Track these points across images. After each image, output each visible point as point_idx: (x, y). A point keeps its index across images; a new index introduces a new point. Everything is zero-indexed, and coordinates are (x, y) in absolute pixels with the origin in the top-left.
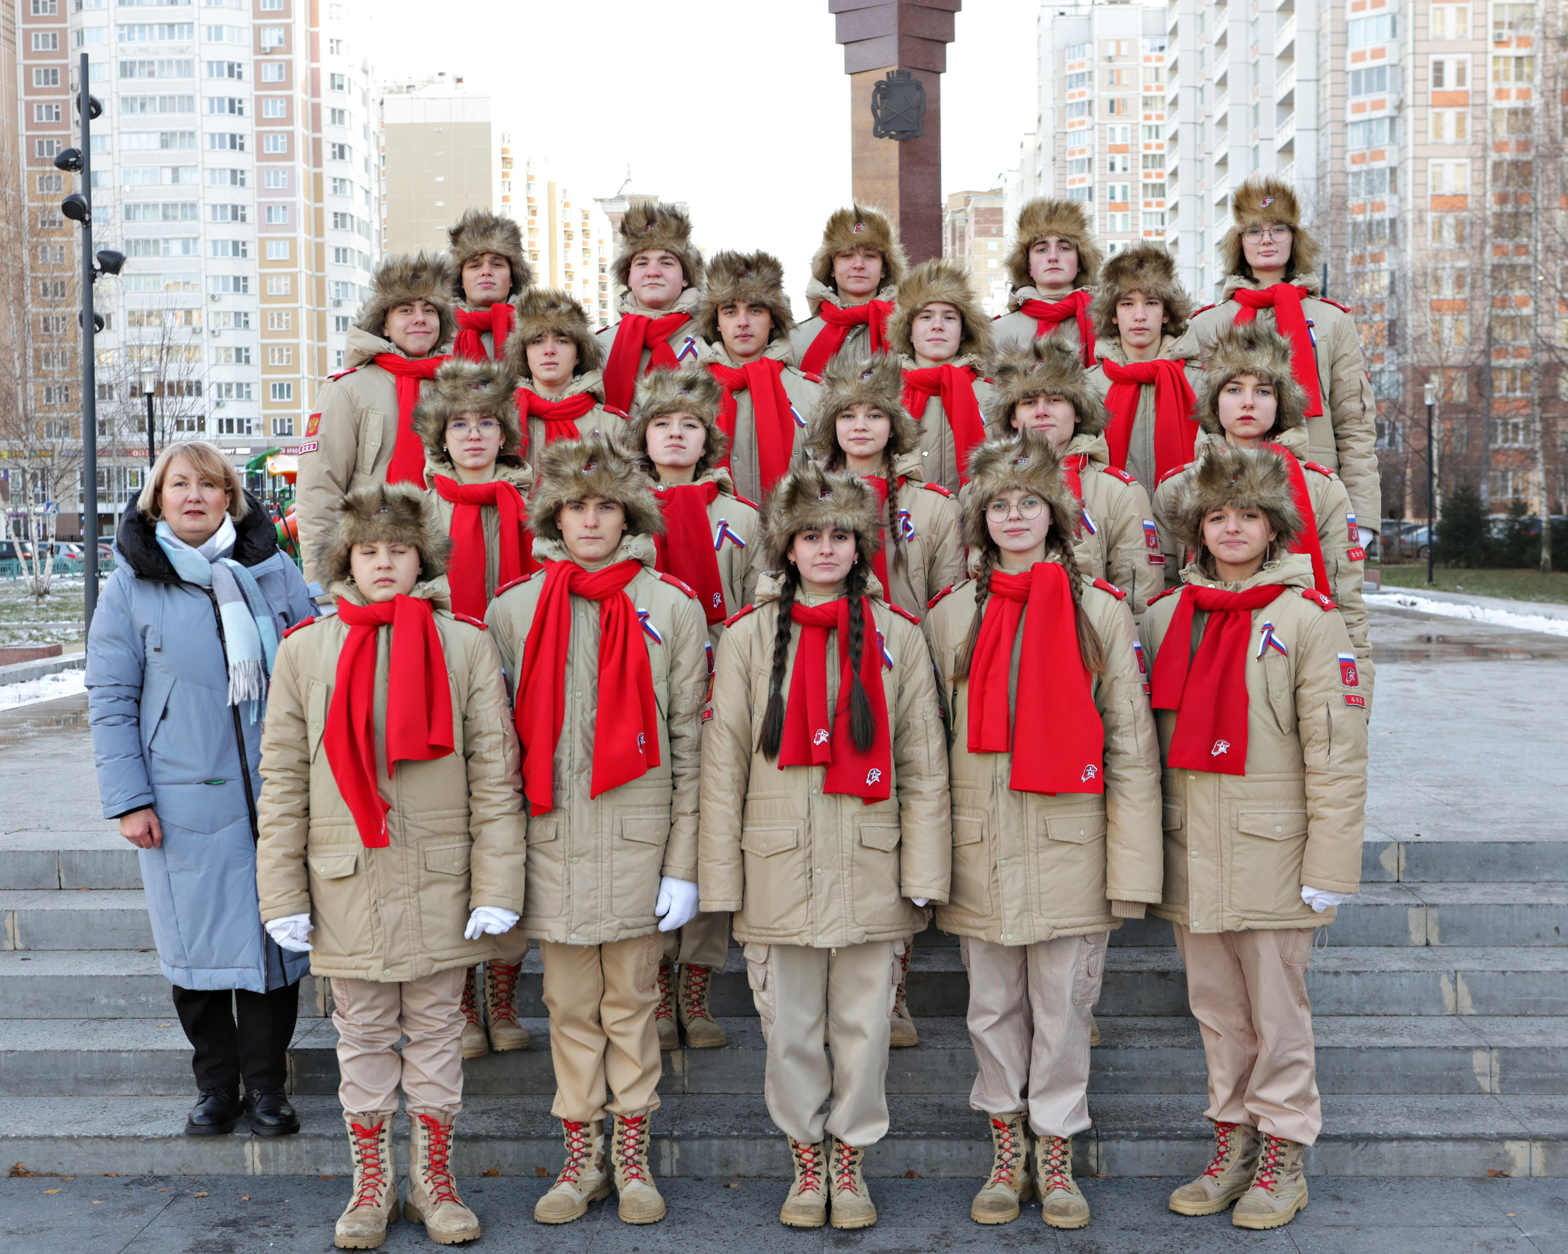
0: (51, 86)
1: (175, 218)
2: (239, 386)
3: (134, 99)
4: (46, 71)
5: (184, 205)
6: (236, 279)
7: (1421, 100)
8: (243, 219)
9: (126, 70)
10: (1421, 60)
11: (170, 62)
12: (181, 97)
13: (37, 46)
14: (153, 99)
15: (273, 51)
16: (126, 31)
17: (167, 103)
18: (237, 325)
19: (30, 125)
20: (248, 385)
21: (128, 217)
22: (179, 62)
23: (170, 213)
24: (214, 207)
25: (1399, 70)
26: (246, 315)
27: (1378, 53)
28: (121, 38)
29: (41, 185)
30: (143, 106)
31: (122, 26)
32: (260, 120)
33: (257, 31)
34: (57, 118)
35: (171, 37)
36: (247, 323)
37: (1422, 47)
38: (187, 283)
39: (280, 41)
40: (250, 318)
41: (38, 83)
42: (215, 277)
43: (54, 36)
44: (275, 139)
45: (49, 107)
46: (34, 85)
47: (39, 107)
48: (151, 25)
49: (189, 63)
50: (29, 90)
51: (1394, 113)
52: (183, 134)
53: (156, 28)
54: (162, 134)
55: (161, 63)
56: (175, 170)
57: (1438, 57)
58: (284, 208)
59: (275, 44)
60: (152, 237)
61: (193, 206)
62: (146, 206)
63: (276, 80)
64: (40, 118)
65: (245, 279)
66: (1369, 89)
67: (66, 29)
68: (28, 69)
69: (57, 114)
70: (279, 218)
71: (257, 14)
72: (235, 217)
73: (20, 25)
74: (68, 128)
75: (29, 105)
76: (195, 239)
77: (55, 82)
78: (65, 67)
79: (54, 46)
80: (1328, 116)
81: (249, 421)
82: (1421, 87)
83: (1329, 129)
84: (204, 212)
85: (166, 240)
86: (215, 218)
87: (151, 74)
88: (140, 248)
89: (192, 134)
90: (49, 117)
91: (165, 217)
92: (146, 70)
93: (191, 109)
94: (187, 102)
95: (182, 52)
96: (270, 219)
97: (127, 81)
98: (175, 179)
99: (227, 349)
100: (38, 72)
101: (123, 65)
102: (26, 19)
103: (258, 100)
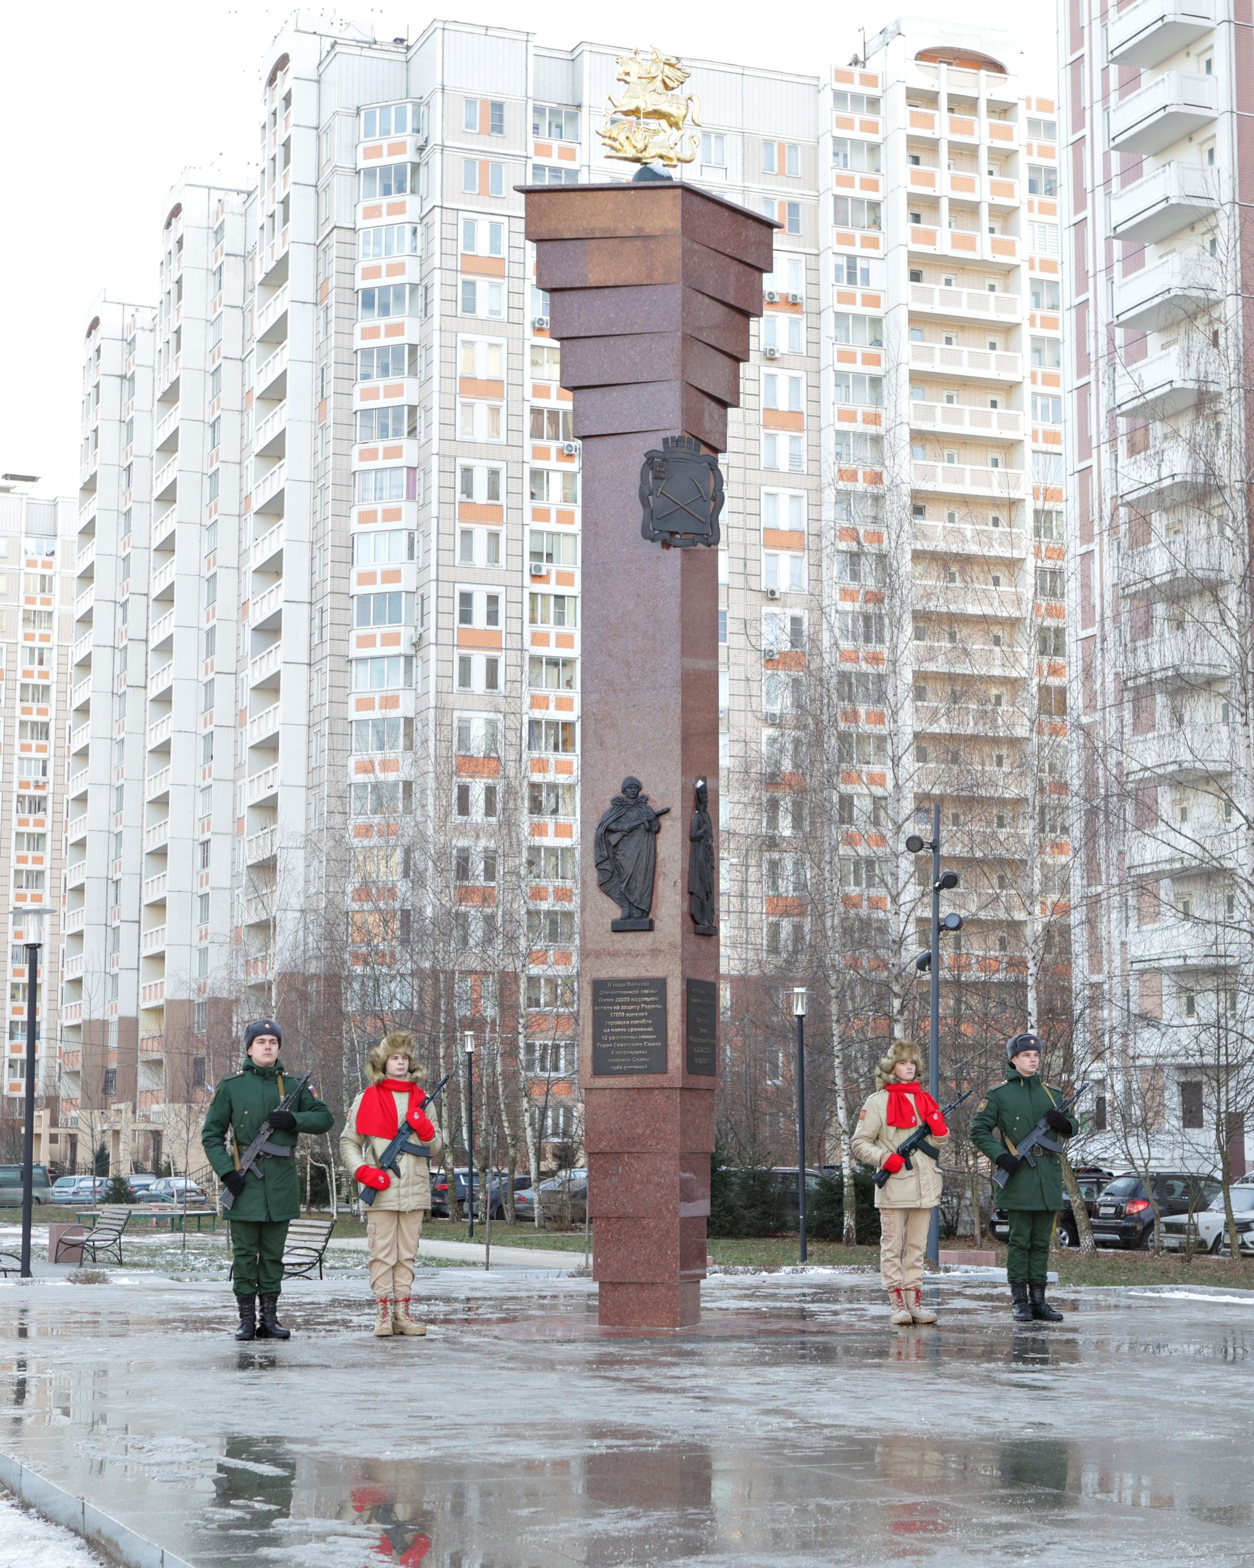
7: (445, 636)
10: (445, 589)
25: (417, 598)
27: (392, 576)
37: (445, 574)
51: (411, 651)
57: (467, 588)
66: (379, 620)
80: (327, 648)
82: (445, 621)
83: (327, 664)
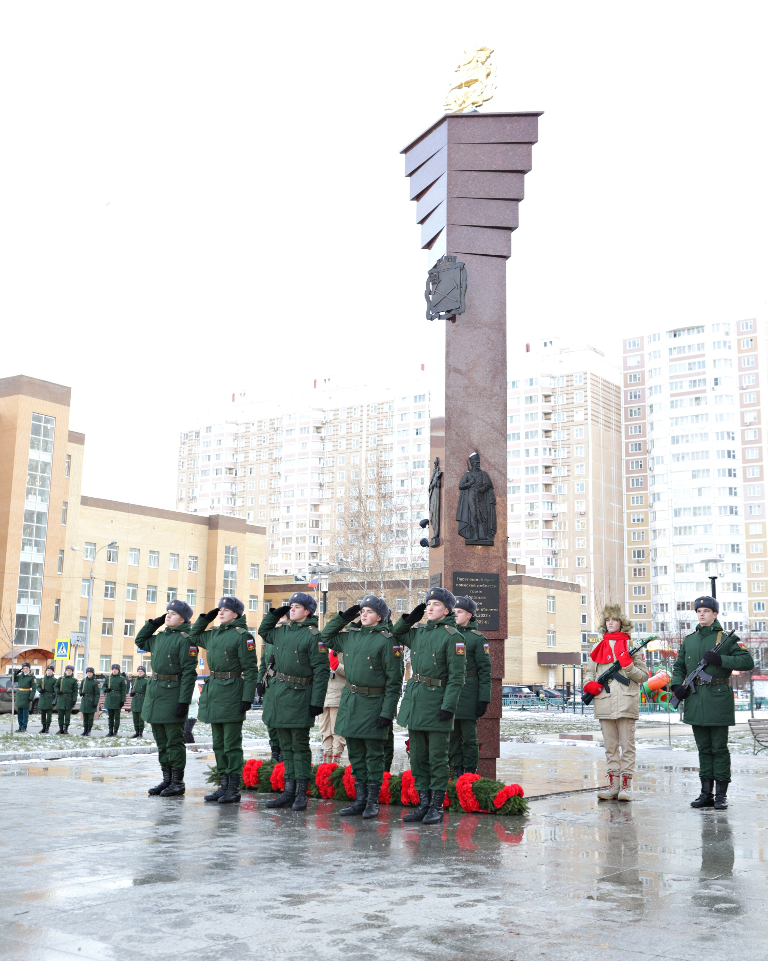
0: (638, 451)
1: (700, 514)
2: (735, 604)
3: (678, 454)
4: (636, 444)
5: (704, 508)
6: (733, 546)
8: (736, 513)
9: (675, 440)
11: (696, 435)
12: (702, 452)
13: (631, 433)
14: (688, 454)
15: (751, 424)
16: (674, 420)
17: (695, 455)
18: (734, 570)
19: (628, 472)
20: (740, 603)
21: (676, 516)
22: (701, 434)
23: (697, 512)
24: (720, 508)
26: (739, 565)
28: (672, 425)
29: (633, 501)
30: (683, 458)
31: (672, 419)
32: (745, 461)
33: (742, 414)
34: (641, 467)
35: (697, 422)
36: (739, 569)
38: (706, 549)
39: (755, 418)
40: (741, 567)
41: (632, 450)
42: (721, 545)
43: (640, 427)
44: (753, 470)
45: (637, 462)
46: (630, 452)
47: (632, 462)
48: (687, 417)
49: (706, 434)
50: (627, 454)
52: (703, 471)
53: (689, 418)
54: (693, 471)
55: (692, 435)
56: (700, 490)
58: (759, 506)
59: (752, 420)
60: (688, 525)
61: (709, 508)
62: (685, 509)
63: (753, 439)
64: (633, 468)
65: (738, 545)
67: (645, 423)
68: (627, 444)
69: (641, 465)
70: (756, 511)
71: (742, 406)
72: (731, 512)
73: (623, 423)
74: (646, 472)
75: (627, 462)
76: (711, 525)
77: (640, 449)
78: (645, 442)
79: (640, 432)
81: (741, 623)
84: (715, 511)
85: (695, 526)
86: (721, 513)
87: (687, 441)
88: (682, 531)
89: (708, 470)
90: (637, 467)
91: (695, 514)
92: (684, 440)
93: (708, 458)
94: (706, 454)
95: (702, 429)
96: (751, 513)
97: (676, 445)
98: (700, 494)
99: (728, 584)
100: (632, 445)
101: (673, 438)
102: (627, 420)
103: (744, 450)
